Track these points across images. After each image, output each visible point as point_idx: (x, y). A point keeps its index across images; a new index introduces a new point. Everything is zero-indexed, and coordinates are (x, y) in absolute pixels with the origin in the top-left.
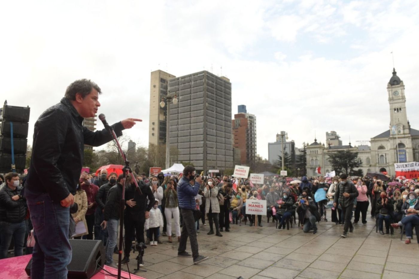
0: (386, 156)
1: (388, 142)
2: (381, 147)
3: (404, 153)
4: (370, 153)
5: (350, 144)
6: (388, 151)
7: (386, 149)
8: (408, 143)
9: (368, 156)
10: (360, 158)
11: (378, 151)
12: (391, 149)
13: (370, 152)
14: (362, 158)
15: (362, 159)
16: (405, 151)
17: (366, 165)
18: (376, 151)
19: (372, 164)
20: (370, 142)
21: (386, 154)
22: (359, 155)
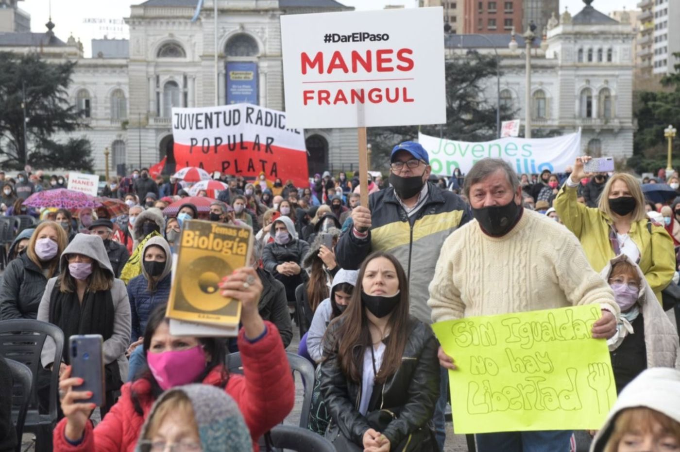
0: (185, 85)
1: (195, 28)
2: (171, 49)
3: (251, 76)
4: (124, 69)
5: (50, 26)
6: (193, 64)
7: (189, 58)
8: (267, 35)
9: (119, 84)
10: (82, 92)
11: (157, 65)
12: (204, 57)
13: (127, 66)
14: (92, 91)
15: (92, 95)
16: (256, 68)
17: (107, 123)
18: (148, 63)
19: (133, 117)
20: (127, 21)
21: (185, 78)
22: (78, 79)
